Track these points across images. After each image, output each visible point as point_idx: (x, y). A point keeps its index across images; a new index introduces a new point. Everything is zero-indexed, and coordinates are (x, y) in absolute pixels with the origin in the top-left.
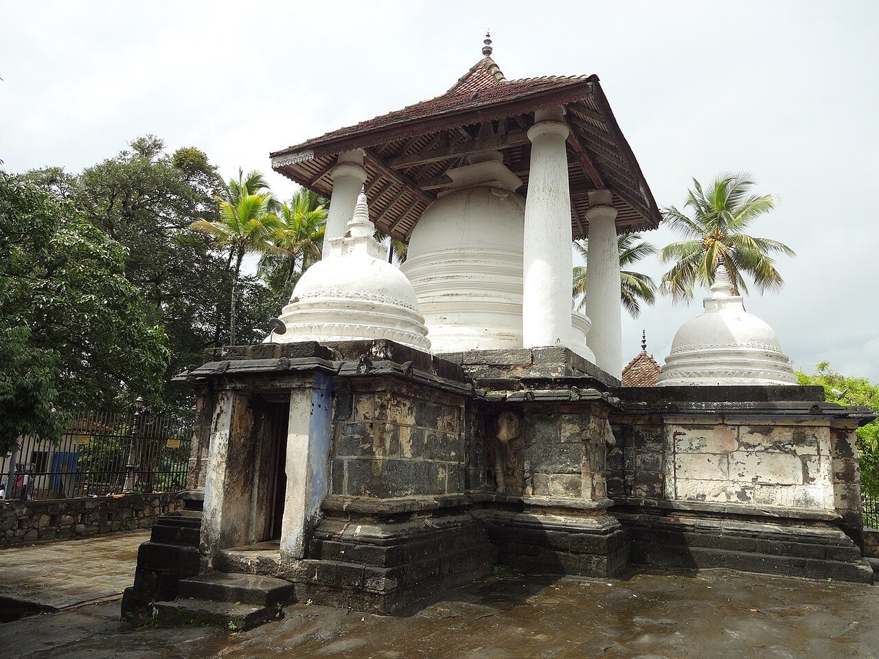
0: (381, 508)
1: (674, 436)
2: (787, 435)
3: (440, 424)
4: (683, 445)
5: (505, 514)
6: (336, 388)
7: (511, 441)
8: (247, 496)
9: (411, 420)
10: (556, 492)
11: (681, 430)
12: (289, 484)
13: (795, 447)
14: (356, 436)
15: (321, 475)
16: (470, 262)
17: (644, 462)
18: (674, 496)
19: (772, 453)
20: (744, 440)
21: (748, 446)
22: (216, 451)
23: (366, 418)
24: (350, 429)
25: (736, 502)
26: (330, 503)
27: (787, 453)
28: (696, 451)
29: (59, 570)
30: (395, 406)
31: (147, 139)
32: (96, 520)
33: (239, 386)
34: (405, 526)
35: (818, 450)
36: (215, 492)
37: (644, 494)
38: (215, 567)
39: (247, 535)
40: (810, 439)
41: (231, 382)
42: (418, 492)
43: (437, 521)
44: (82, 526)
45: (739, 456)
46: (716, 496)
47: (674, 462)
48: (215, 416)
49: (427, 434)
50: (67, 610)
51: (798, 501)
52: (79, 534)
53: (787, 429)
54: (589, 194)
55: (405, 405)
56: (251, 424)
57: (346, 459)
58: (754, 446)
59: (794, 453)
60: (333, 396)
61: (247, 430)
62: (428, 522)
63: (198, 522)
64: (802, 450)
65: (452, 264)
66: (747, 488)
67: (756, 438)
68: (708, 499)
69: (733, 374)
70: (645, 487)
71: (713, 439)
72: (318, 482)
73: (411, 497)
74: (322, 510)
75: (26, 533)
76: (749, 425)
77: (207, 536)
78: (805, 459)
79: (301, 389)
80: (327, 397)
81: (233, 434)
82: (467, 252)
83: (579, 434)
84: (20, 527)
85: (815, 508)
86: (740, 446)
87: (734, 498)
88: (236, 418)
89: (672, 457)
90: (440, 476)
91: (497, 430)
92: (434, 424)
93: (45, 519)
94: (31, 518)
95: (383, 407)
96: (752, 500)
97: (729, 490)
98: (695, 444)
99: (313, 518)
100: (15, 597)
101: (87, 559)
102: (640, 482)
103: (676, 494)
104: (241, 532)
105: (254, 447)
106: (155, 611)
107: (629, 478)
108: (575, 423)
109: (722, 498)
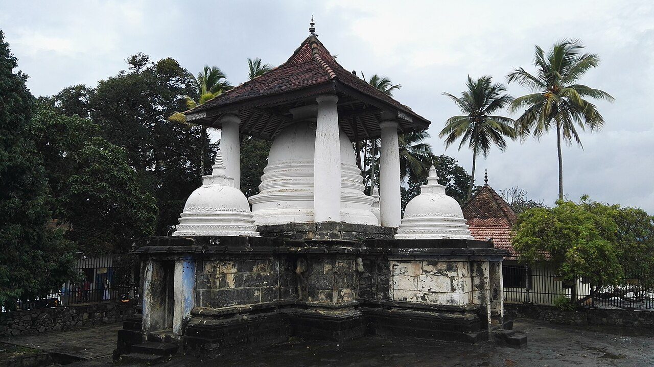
0: (214, 313)
1: (393, 267)
2: (444, 266)
3: (255, 269)
4: (397, 272)
5: (300, 310)
6: (196, 258)
7: (302, 273)
8: (162, 307)
9: (234, 270)
10: (322, 299)
11: (396, 263)
12: (176, 303)
13: (447, 273)
14: (205, 280)
15: (190, 298)
16: (293, 170)
17: (381, 280)
18: (392, 299)
19: (437, 276)
20: (424, 269)
21: (426, 272)
22: (146, 288)
23: (208, 272)
24: (202, 277)
25: (421, 302)
26: (194, 310)
27: (444, 275)
28: (402, 274)
29: (91, 342)
30: (223, 265)
31: (138, 55)
32: (113, 315)
33: (154, 258)
34: (229, 320)
35: (458, 274)
36: (147, 307)
37: (382, 297)
38: (148, 340)
39: (164, 325)
40: (455, 268)
41: (151, 256)
42: (239, 303)
43: (251, 316)
44: (106, 319)
45: (422, 277)
46: (411, 299)
47: (393, 280)
48: (145, 272)
49: (245, 276)
50: (91, 360)
51: (448, 301)
52: (105, 323)
53: (444, 263)
54: (381, 112)
55: (229, 264)
56: (163, 274)
57: (201, 290)
58: (429, 272)
59: (447, 276)
60: (195, 262)
61: (161, 277)
62: (245, 317)
63: (141, 320)
64: (451, 274)
65: (285, 172)
66: (425, 294)
67: (430, 268)
68: (408, 300)
69: (424, 232)
70: (382, 294)
71: (410, 268)
72: (189, 301)
73: (235, 306)
74: (191, 314)
75: (77, 323)
76: (427, 261)
77: (144, 326)
78: (452, 278)
79: (179, 260)
80: (192, 263)
81: (153, 280)
82: (293, 164)
83: (332, 270)
84: (73, 320)
85: (456, 305)
86: (423, 272)
87: (420, 300)
88: (154, 273)
89: (392, 278)
90: (256, 294)
91: (296, 268)
92: (251, 270)
93: (86, 315)
94: (78, 315)
95: (215, 267)
96: (428, 301)
97: (417, 295)
98: (403, 271)
99: (186, 318)
100: (69, 354)
101: (106, 336)
102: (380, 291)
103: (394, 298)
104: (161, 324)
105: (165, 285)
106: (121, 358)
107: (374, 289)
108: (330, 264)
109: (414, 300)
